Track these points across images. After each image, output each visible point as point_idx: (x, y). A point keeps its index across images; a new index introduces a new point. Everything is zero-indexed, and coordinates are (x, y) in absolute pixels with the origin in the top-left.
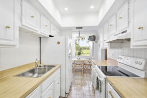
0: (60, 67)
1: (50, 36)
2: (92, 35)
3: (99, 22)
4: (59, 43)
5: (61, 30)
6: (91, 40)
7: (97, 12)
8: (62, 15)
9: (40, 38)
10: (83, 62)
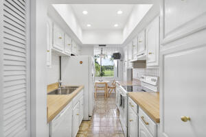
0: (83, 88)
1: (72, 55)
2: (117, 52)
3: (124, 40)
4: (81, 62)
5: (82, 47)
6: (115, 58)
7: (122, 30)
8: (84, 31)
9: (60, 57)
10: (106, 84)
